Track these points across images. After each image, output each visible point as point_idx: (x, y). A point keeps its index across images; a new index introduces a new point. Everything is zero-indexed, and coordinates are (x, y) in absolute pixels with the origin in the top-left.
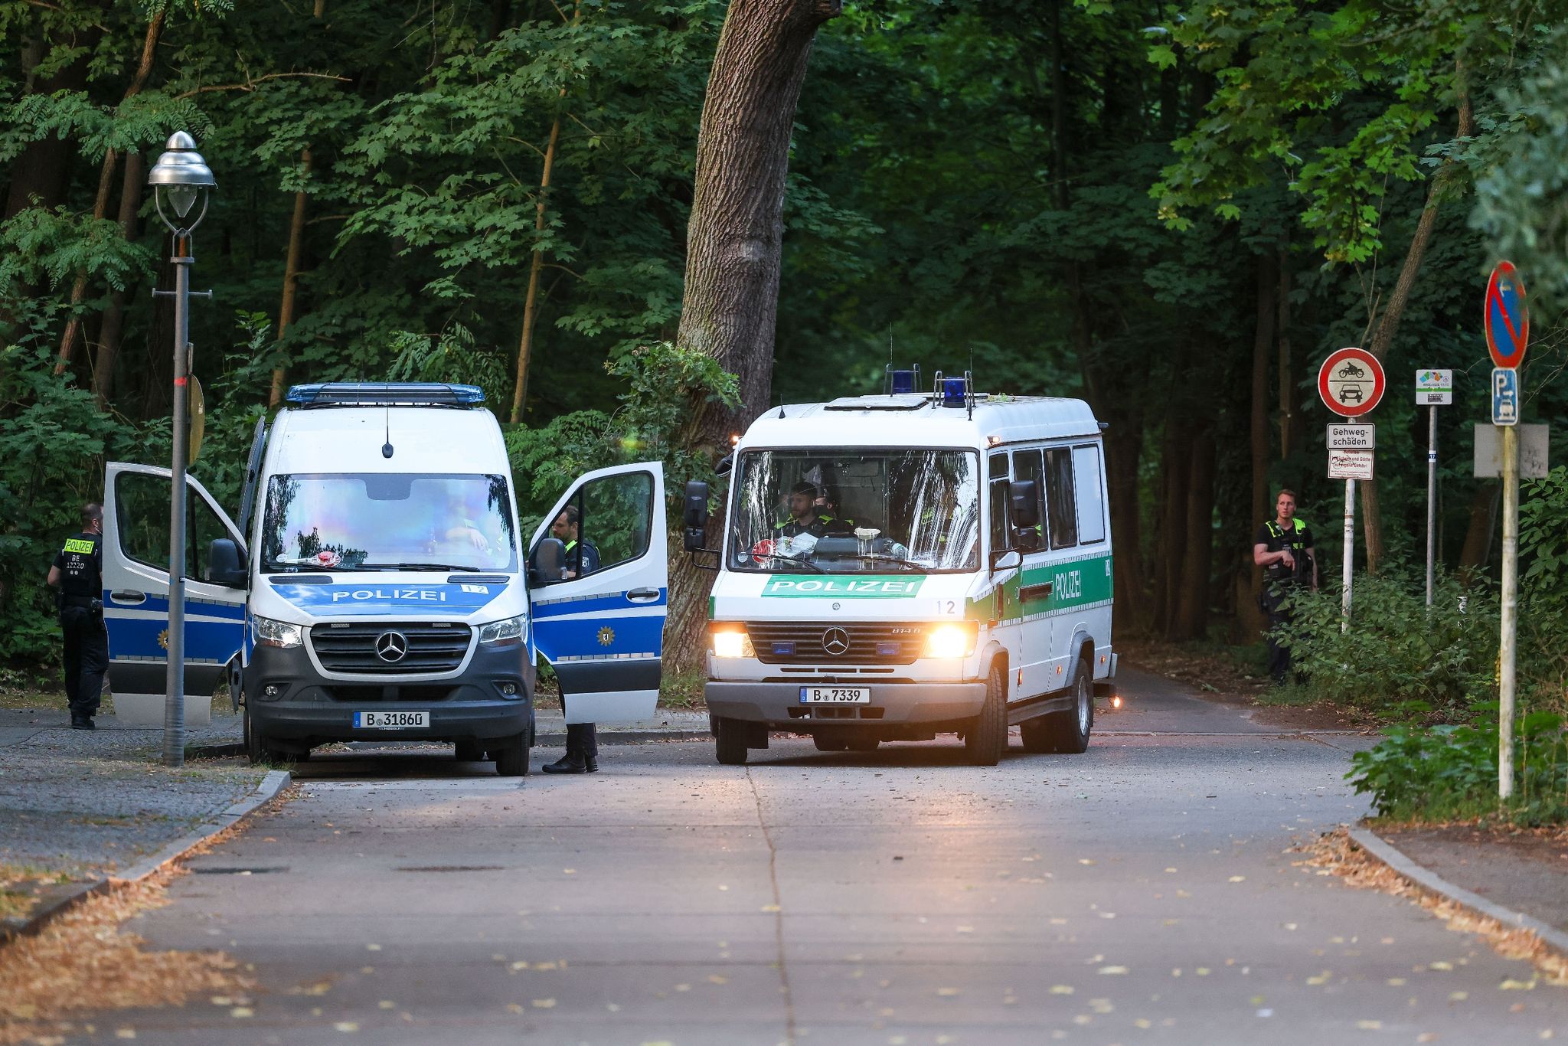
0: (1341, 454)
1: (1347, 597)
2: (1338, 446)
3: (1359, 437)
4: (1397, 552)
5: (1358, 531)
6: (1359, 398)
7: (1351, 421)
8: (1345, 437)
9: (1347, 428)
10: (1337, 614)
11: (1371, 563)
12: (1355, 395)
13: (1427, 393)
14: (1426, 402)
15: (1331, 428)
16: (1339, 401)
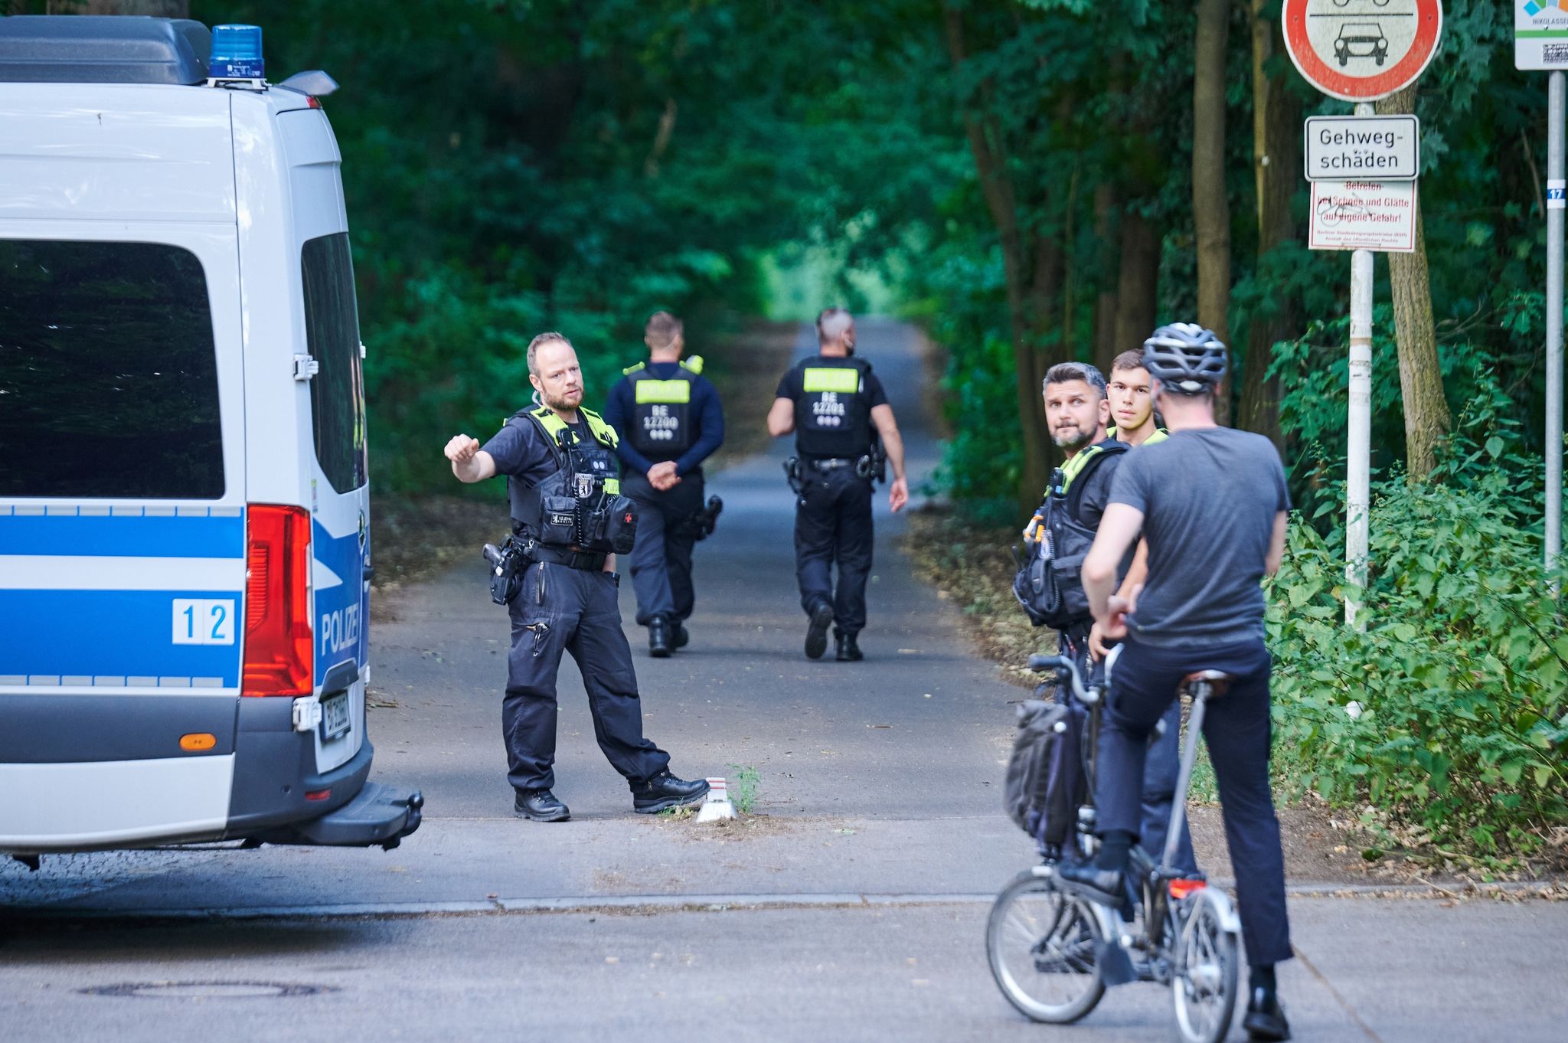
0: (1340, 191)
1: (1357, 534)
2: (1331, 171)
3: (1380, 150)
4: (1483, 426)
5: (1385, 375)
6: (1380, 55)
7: (1363, 111)
8: (1349, 149)
9: (1355, 127)
10: (1333, 578)
11: (1416, 450)
12: (1370, 47)
13: (1542, 42)
14: (1539, 64)
15: (1315, 127)
16: (1333, 63)
